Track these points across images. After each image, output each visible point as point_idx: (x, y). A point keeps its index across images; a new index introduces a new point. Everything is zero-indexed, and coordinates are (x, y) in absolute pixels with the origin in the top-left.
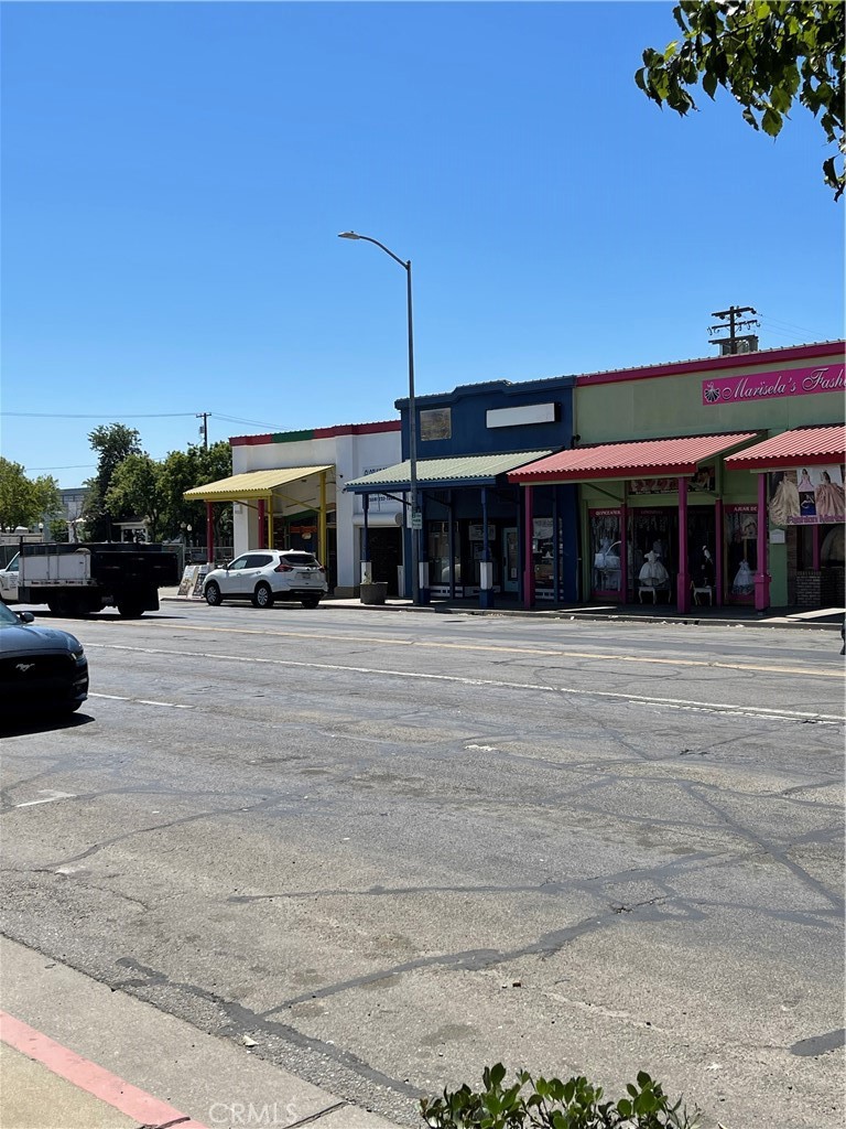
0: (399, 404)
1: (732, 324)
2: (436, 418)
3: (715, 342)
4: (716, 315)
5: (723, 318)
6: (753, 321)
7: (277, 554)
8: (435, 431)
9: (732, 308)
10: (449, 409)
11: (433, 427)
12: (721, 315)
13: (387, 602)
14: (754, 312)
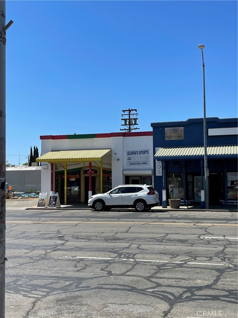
0: (153, 125)
1: (129, 114)
2: (175, 131)
3: (122, 119)
4: (123, 111)
5: (124, 112)
6: (137, 114)
7: (145, 187)
8: (174, 136)
9: (129, 109)
10: (183, 128)
11: (173, 135)
12: (124, 111)
13: (180, 207)
14: (136, 111)
